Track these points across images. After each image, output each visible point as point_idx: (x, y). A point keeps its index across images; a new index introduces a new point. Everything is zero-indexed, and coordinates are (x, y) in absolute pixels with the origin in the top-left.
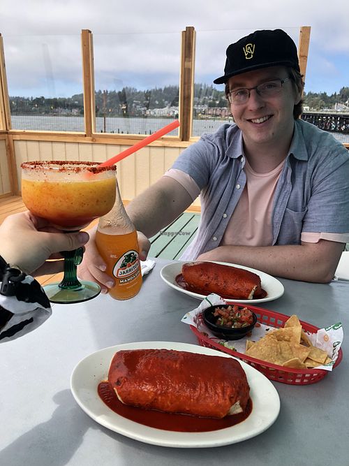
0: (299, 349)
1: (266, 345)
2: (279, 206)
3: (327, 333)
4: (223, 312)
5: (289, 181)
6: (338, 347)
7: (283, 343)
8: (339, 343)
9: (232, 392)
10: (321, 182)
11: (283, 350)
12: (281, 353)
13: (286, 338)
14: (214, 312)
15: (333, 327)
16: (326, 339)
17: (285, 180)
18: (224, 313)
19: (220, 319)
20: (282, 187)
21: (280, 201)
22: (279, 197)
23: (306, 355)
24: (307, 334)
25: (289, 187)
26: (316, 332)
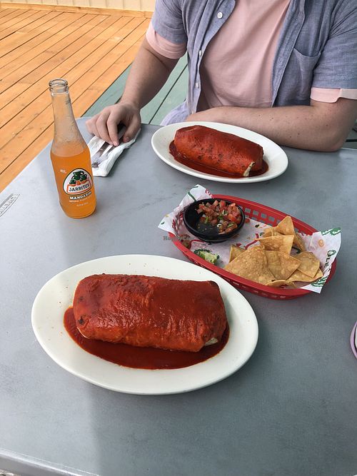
0: (288, 260)
1: (252, 257)
2: (285, 45)
3: (323, 237)
4: (207, 208)
5: (302, 8)
6: (333, 258)
7: (271, 253)
8: (334, 252)
9: (205, 331)
10: (347, 16)
11: (270, 261)
12: (267, 265)
13: (275, 246)
14: (198, 208)
15: (331, 232)
16: (320, 244)
17: (297, 7)
18: (209, 210)
19: (204, 216)
20: (292, 18)
21: (287, 39)
22: (286, 32)
23: (296, 267)
24: (301, 234)
25: (301, 17)
26: (311, 234)
